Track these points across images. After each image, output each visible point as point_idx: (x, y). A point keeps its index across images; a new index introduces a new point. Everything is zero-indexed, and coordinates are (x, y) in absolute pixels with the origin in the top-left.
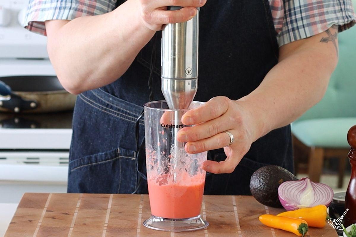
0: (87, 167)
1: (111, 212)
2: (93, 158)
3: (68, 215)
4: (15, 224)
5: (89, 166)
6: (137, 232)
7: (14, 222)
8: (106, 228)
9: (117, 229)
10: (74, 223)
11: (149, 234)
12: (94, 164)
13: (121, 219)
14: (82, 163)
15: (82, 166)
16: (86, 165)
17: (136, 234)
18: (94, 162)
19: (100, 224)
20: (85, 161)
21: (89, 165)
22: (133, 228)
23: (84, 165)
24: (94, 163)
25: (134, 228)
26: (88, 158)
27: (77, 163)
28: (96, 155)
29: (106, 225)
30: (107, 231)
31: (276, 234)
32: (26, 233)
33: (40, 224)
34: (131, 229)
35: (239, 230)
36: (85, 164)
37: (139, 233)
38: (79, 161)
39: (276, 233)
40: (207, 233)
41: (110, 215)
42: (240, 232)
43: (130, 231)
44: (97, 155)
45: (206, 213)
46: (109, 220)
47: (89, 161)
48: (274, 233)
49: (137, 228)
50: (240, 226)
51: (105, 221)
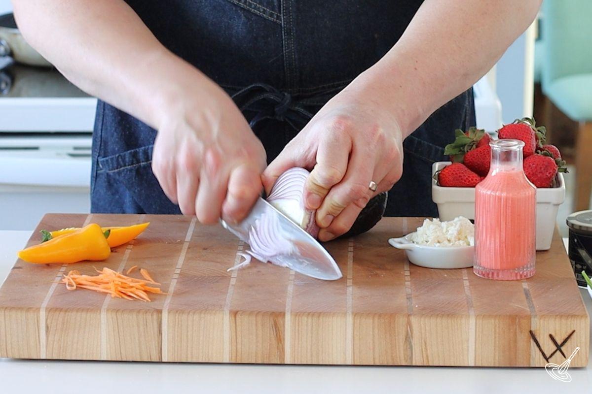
0: (131, 170)
1: (189, 248)
2: (141, 154)
3: (115, 253)
4: (20, 270)
5: (135, 167)
6: (229, 284)
7: (19, 265)
8: (177, 276)
9: (196, 278)
10: (123, 268)
11: (250, 286)
12: (142, 164)
13: (205, 261)
14: (121, 163)
15: (122, 168)
16: (129, 167)
17: (228, 287)
18: (143, 160)
19: (168, 269)
20: (127, 159)
21: (134, 165)
22: (223, 276)
23: (125, 166)
24: (143, 162)
25: (226, 277)
26: (131, 153)
27: (112, 163)
28: (145, 149)
29: (178, 271)
30: (178, 281)
31: (471, 287)
32: (37, 286)
33: (63, 270)
34: (219, 278)
35: (407, 280)
36: (127, 164)
37: (232, 285)
38: (115, 159)
39: (470, 285)
40: (351, 284)
41: (187, 252)
42: (408, 283)
43: (217, 282)
44: (148, 149)
45: (354, 249)
46: (184, 262)
47: (134, 159)
48: (468, 284)
49: (230, 276)
50: (411, 273)
51: (177, 263)
